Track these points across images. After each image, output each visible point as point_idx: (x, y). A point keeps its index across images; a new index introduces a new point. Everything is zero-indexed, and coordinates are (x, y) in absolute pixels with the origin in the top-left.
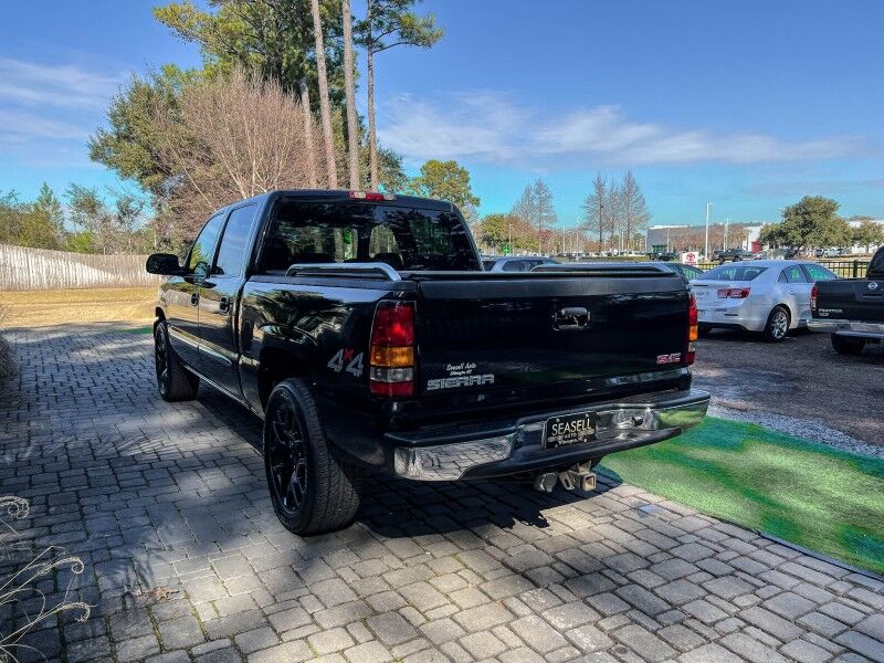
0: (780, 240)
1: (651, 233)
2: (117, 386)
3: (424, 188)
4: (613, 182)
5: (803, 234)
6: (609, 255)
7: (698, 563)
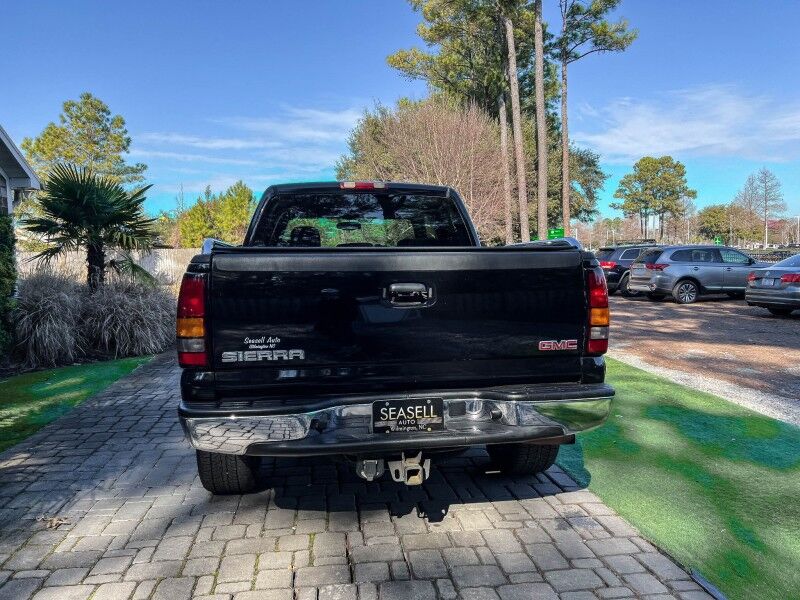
3: (637, 185)
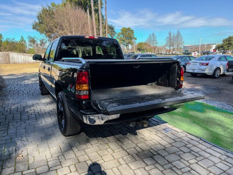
0: (221, 49)
1: (184, 47)
2: (31, 90)
3: (122, 35)
4: (174, 32)
5: (228, 47)
6: (172, 53)
7: (180, 148)
